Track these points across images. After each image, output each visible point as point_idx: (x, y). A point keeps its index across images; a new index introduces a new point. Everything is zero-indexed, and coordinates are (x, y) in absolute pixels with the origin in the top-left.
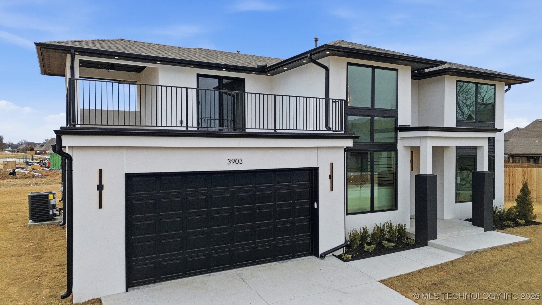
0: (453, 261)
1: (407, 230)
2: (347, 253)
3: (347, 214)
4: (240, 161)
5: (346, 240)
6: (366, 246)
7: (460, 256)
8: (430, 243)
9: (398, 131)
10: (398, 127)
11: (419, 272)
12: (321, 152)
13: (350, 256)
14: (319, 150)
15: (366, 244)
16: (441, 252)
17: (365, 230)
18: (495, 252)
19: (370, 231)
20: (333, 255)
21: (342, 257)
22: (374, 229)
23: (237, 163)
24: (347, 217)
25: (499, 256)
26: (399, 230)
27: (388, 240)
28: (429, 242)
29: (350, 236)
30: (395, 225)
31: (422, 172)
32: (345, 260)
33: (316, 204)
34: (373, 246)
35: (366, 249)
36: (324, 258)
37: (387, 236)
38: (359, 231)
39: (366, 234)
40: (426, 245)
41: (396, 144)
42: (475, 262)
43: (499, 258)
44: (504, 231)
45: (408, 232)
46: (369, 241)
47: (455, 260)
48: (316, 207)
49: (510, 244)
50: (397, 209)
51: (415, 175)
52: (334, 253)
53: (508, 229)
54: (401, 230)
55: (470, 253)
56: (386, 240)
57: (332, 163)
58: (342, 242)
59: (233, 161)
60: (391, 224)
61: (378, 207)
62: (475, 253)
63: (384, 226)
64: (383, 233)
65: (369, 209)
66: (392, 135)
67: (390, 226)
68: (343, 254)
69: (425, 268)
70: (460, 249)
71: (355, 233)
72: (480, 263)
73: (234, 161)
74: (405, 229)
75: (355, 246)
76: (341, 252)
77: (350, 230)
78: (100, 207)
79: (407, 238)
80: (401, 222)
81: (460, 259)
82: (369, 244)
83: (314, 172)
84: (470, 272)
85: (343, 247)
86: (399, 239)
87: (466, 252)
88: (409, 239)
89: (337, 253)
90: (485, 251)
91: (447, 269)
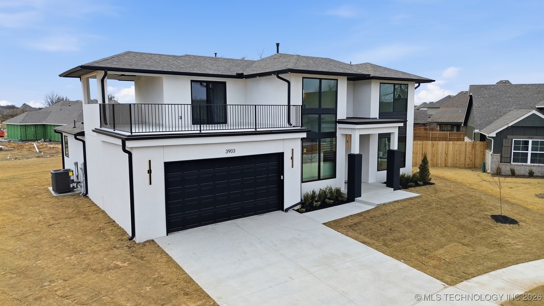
0: (369, 210)
1: (342, 192)
2: (302, 207)
3: (302, 182)
4: (233, 151)
5: (301, 200)
6: (315, 203)
7: (373, 207)
8: (357, 199)
9: (337, 123)
10: (337, 120)
11: (347, 217)
12: (285, 142)
13: (304, 210)
14: (284, 141)
15: (315, 202)
16: (363, 205)
17: (314, 193)
18: (396, 204)
19: (317, 193)
20: (293, 209)
21: (299, 210)
22: (320, 191)
24: (303, 184)
25: (398, 206)
26: (336, 191)
27: (329, 199)
29: (304, 196)
30: (334, 188)
31: (352, 152)
32: (301, 212)
33: (282, 176)
34: (319, 203)
35: (314, 205)
36: (287, 212)
37: (329, 196)
38: (310, 193)
39: (314, 196)
40: (354, 201)
41: (336, 132)
42: (382, 210)
43: (397, 208)
44: (407, 190)
45: (343, 193)
46: (317, 200)
47: (370, 209)
48: (282, 178)
49: (407, 199)
50: (335, 178)
51: (348, 154)
52: (294, 208)
53: (410, 189)
54: (338, 191)
55: (380, 205)
56: (328, 199)
57: (293, 149)
58: (299, 201)
59: (229, 151)
60: (331, 187)
61: (323, 176)
62: (383, 205)
63: (326, 189)
64: (326, 194)
65: (317, 178)
66: (333, 125)
67: (331, 189)
68: (300, 208)
69: (351, 215)
70: (374, 203)
71: (308, 195)
72: (385, 211)
74: (340, 191)
75: (307, 203)
76: (298, 207)
77: (304, 192)
78: (150, 184)
79: (342, 197)
80: (338, 186)
81: (373, 209)
82: (316, 201)
83: (280, 156)
84: (377, 216)
85: (300, 204)
86: (337, 197)
87: (378, 205)
88: (343, 197)
89: (296, 208)
90: (390, 203)
91: (364, 215)
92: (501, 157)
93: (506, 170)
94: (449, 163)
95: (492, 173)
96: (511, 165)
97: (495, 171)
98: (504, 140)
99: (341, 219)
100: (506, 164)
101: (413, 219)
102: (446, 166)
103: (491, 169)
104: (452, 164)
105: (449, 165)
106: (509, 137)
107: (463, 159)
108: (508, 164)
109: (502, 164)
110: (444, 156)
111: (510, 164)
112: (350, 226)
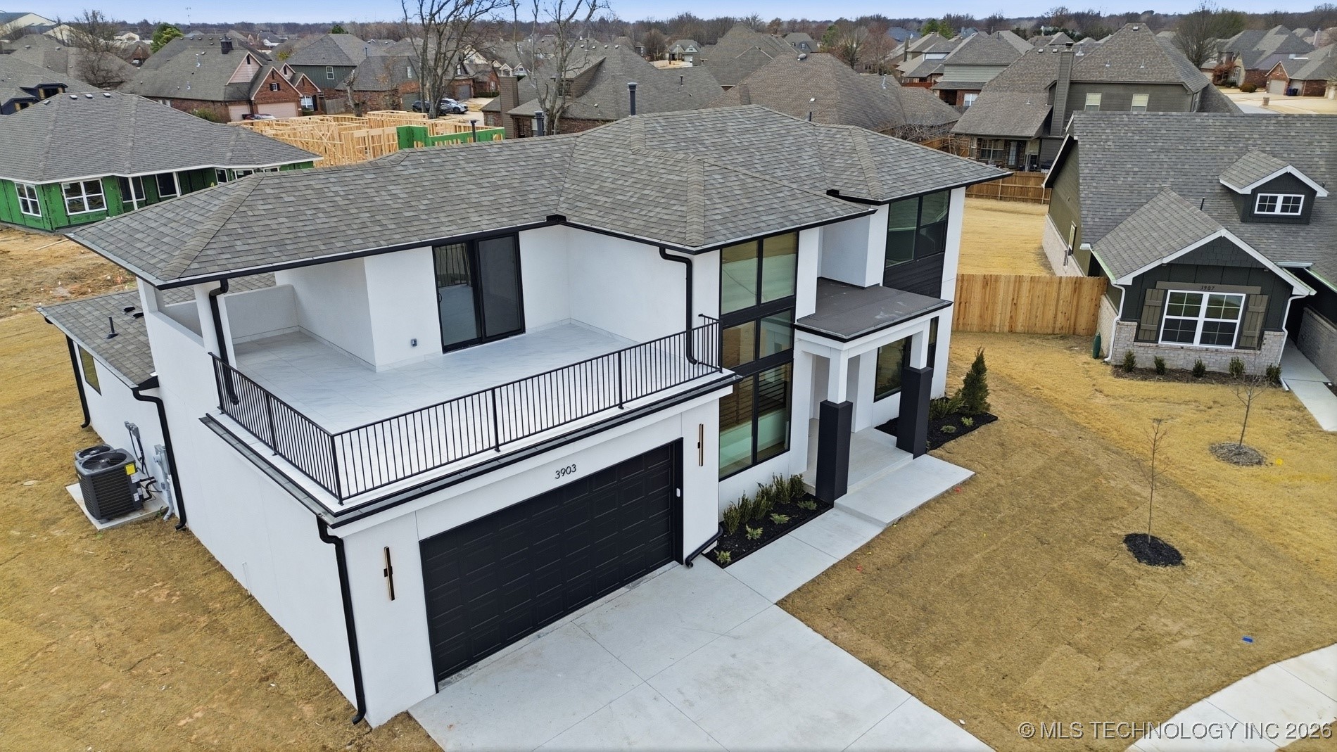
0: (870, 542)
2: (719, 545)
4: (572, 468)
5: (720, 526)
6: (749, 531)
7: (879, 533)
8: (839, 503)
9: (796, 330)
10: (796, 322)
11: (828, 575)
13: (728, 554)
15: (749, 526)
16: (854, 523)
19: (752, 498)
20: (704, 555)
23: (568, 471)
25: (931, 522)
28: (837, 501)
30: (786, 479)
31: (830, 399)
32: (722, 565)
33: (678, 491)
34: (758, 529)
35: (748, 537)
36: (691, 563)
38: (737, 503)
39: (746, 507)
40: (833, 508)
41: (791, 351)
42: (898, 541)
43: (929, 528)
44: (942, 453)
45: (806, 485)
47: (873, 540)
48: (678, 495)
49: (948, 491)
50: (789, 451)
51: (821, 401)
52: (704, 552)
53: (947, 446)
54: (796, 483)
55: (892, 522)
56: (775, 511)
57: (702, 425)
58: (715, 530)
59: (562, 473)
60: (781, 477)
61: (764, 452)
62: (899, 521)
63: (771, 483)
65: (750, 462)
66: (787, 335)
67: (780, 483)
69: (834, 566)
70: (879, 517)
71: (732, 510)
72: (905, 542)
73: (564, 472)
74: (800, 479)
75: (732, 531)
78: (393, 598)
79: (806, 498)
80: (795, 470)
81: (878, 537)
83: (676, 447)
84: (891, 563)
85: (716, 538)
86: (793, 500)
87: (887, 523)
88: (808, 497)
89: (707, 551)
90: (913, 514)
91: (863, 562)
92: (1138, 328)
93: (1146, 358)
94: (1020, 325)
95: (1115, 363)
96: (1157, 346)
97: (1122, 359)
98: (1149, 291)
99: (813, 581)
100: (1148, 344)
101: (968, 568)
102: (1011, 331)
103: (1114, 354)
104: (1024, 327)
105: (1019, 328)
106: (1160, 284)
107: (1050, 314)
108: (1151, 344)
109: (1139, 344)
110: (1009, 308)
111: (1155, 345)
112: (839, 607)
